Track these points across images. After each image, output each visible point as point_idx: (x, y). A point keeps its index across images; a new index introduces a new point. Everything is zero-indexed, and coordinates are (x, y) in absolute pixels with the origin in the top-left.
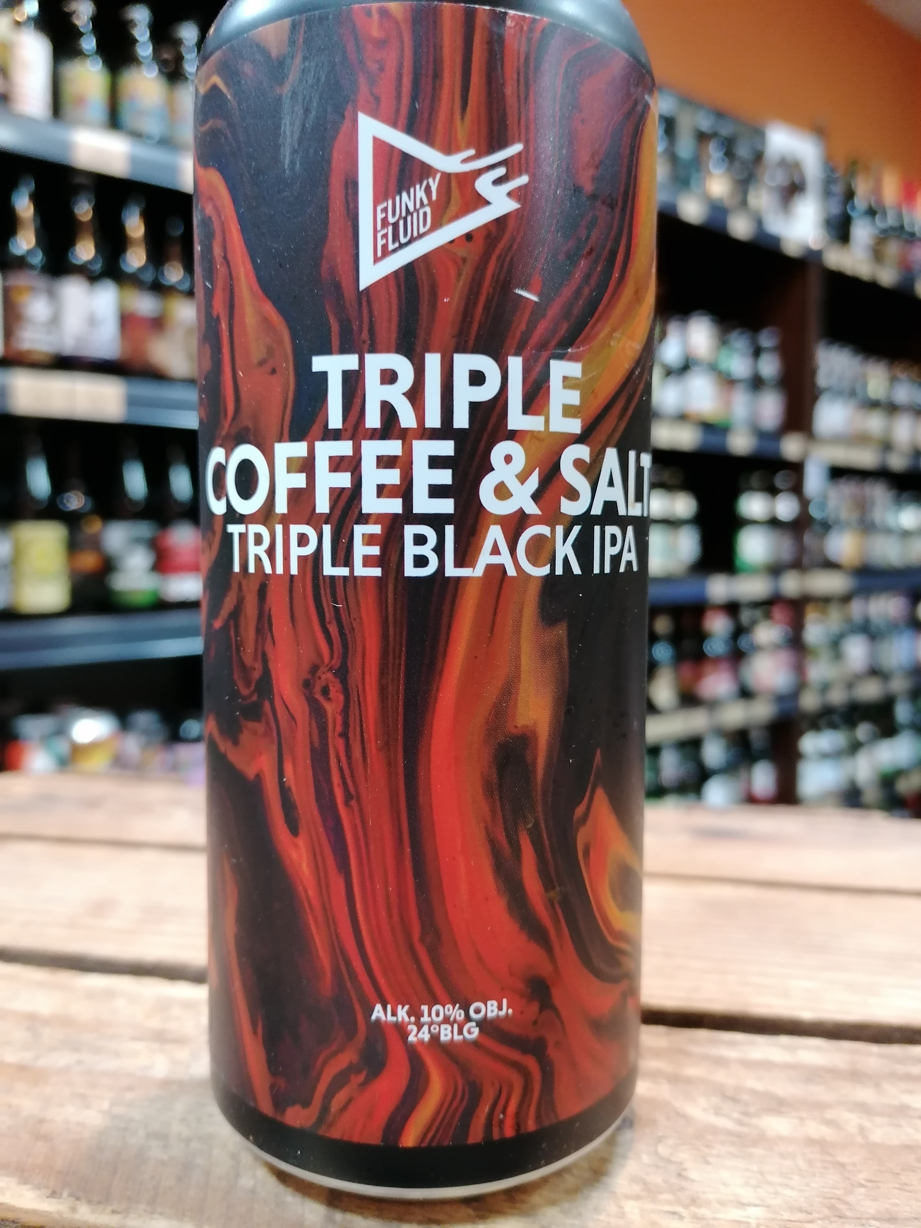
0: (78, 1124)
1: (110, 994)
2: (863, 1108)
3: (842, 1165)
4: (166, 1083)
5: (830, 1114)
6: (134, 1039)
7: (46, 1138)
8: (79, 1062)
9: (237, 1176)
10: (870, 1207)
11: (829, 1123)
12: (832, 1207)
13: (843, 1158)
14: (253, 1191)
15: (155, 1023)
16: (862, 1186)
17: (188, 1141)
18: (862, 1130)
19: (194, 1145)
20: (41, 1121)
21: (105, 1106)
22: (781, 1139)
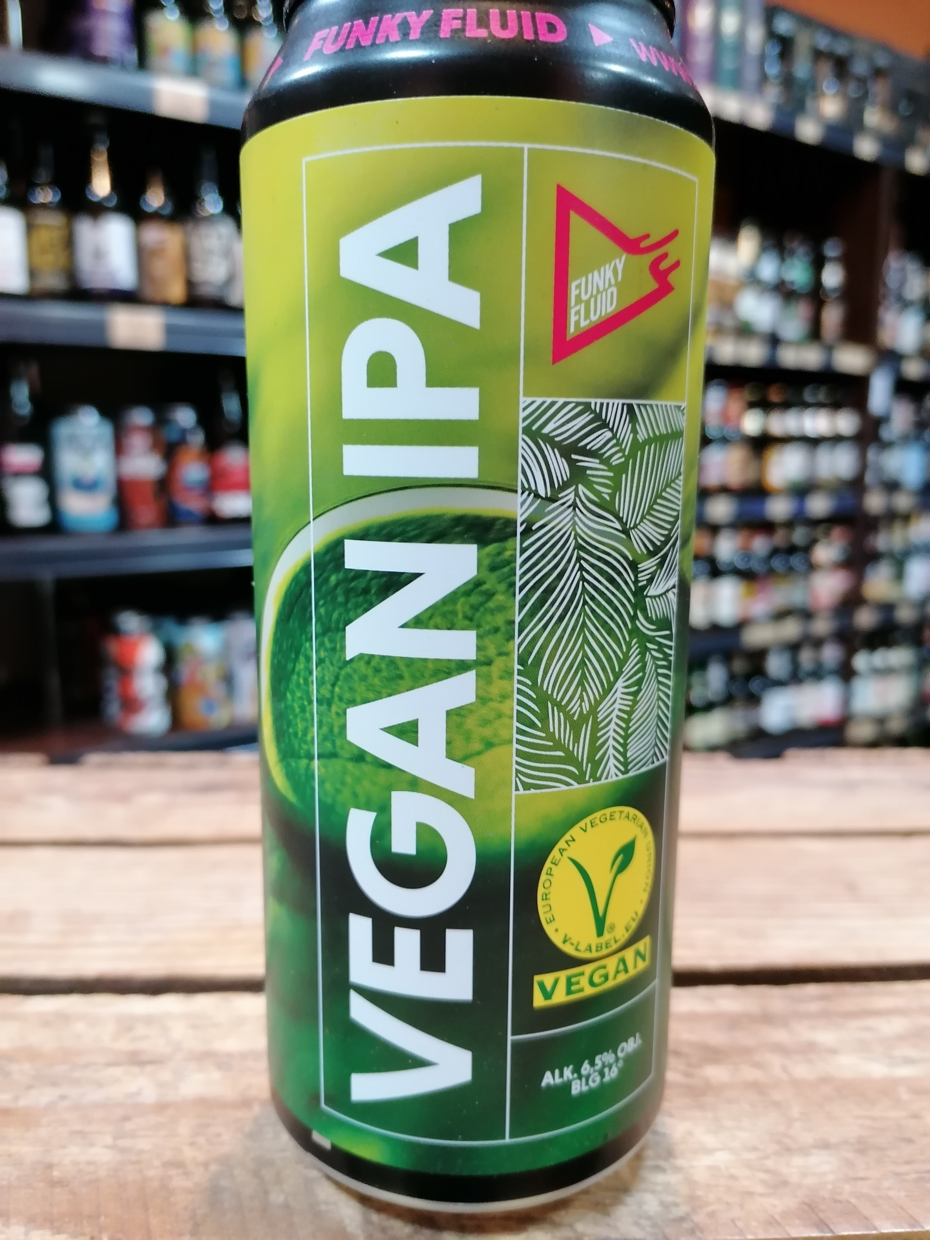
0: (89, 1163)
1: (64, 1018)
2: (779, 1049)
3: (777, 1105)
4: (161, 1107)
6: (109, 1065)
7: (61, 1183)
8: (63, 1097)
9: (266, 1193)
10: (807, 1138)
11: (758, 1065)
12: (779, 1142)
13: (777, 1095)
14: (286, 1206)
15: (124, 1045)
16: (797, 1120)
17: (206, 1165)
18: (785, 1069)
19: (214, 1168)
20: (50, 1166)
21: (109, 1140)
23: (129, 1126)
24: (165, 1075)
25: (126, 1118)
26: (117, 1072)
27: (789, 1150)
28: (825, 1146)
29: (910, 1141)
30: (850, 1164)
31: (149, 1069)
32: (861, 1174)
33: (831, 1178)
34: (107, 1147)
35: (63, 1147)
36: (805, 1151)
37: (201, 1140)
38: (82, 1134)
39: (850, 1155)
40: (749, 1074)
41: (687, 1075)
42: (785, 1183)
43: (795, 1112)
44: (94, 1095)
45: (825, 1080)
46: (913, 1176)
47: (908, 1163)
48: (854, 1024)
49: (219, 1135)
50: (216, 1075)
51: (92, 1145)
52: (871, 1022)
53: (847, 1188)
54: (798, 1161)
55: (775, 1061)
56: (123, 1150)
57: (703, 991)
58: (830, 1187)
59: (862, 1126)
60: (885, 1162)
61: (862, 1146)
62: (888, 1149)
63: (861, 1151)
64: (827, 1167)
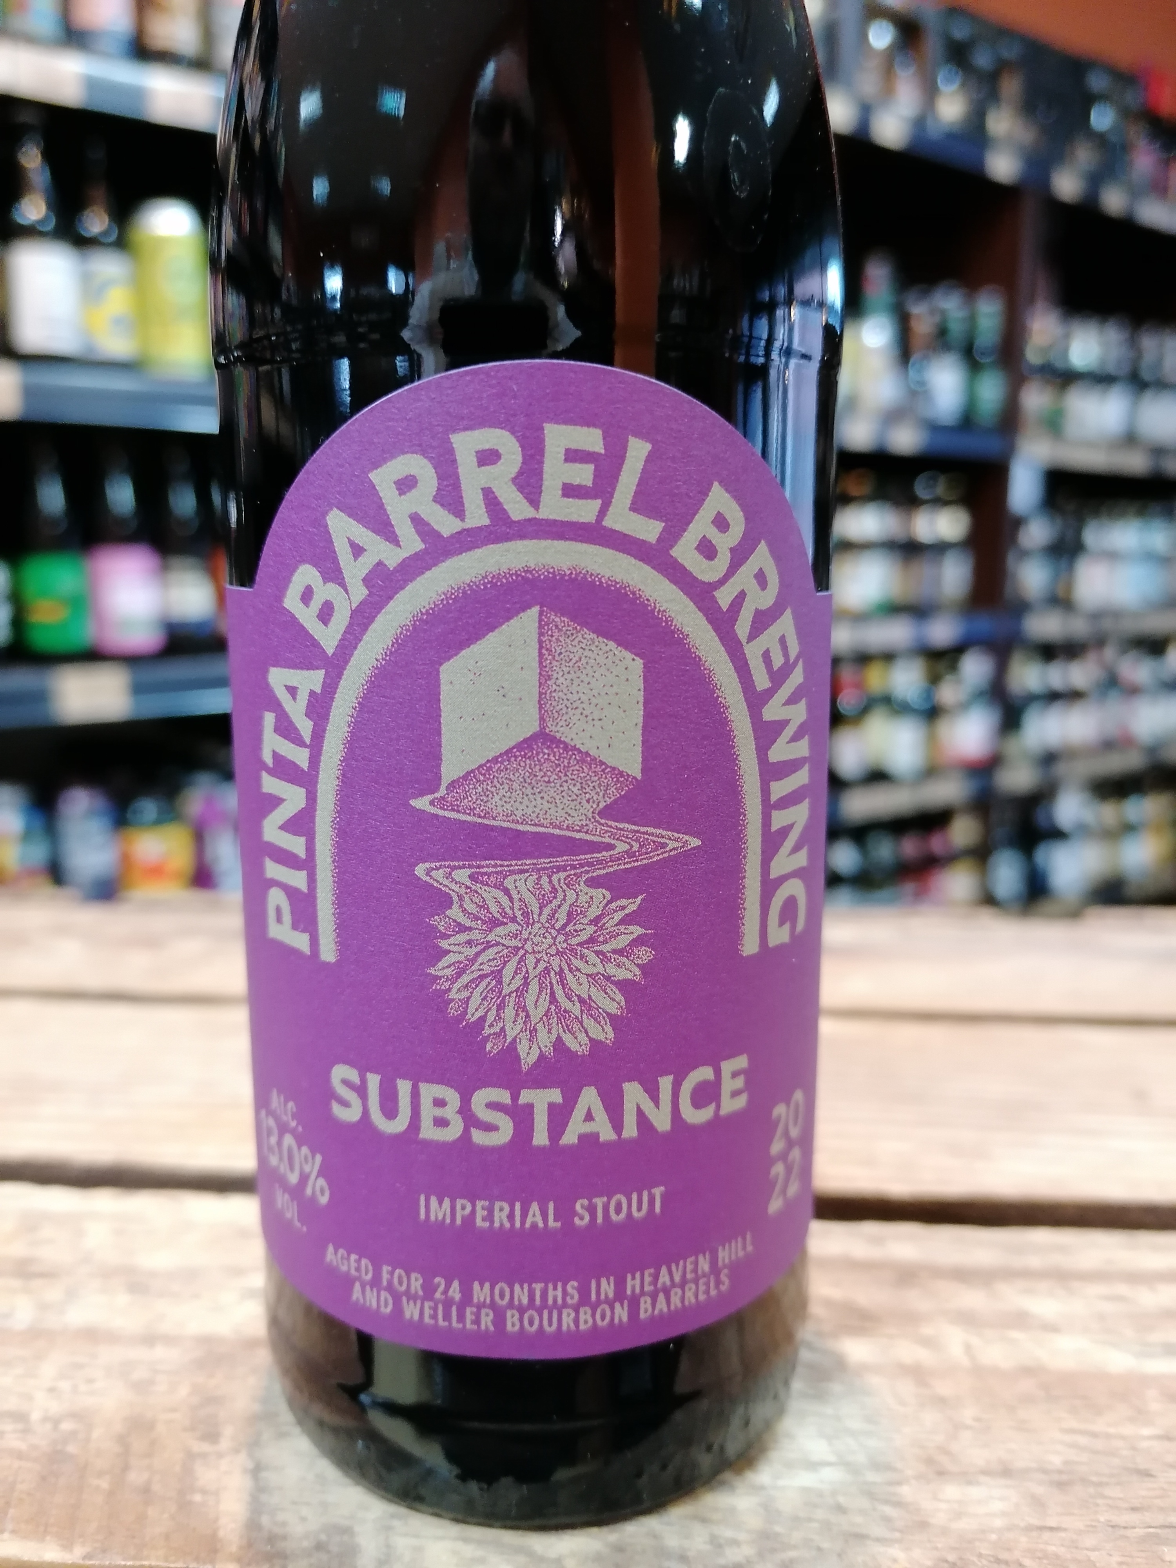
2: (969, 1318)
3: (941, 1402)
4: (32, 1335)
5: (927, 1330)
9: (126, 1468)
10: (978, 1458)
11: (925, 1341)
12: (929, 1461)
13: (944, 1388)
14: (146, 1490)
15: (17, 1249)
16: (968, 1427)
17: (56, 1422)
19: (67, 1426)
22: (864, 1368)
24: (54, 1293)
27: (941, 1473)
28: (1006, 1472)
29: (1146, 1474)
30: (1038, 1503)
31: (36, 1283)
32: (1052, 1522)
33: (998, 1523)
36: (967, 1477)
37: (65, 1385)
39: (1039, 1490)
40: (909, 1352)
42: (923, 1525)
43: (968, 1414)
45: (1029, 1371)
46: (1141, 1532)
47: (1134, 1509)
48: (1093, 1290)
49: (90, 1381)
50: (123, 1300)
52: (1122, 1289)
53: (1023, 1539)
54: (952, 1491)
55: (955, 1337)
58: (994, 1537)
59: (1074, 1446)
60: (1097, 1505)
61: (1064, 1477)
62: (1107, 1484)
63: (1061, 1485)
64: (997, 1506)
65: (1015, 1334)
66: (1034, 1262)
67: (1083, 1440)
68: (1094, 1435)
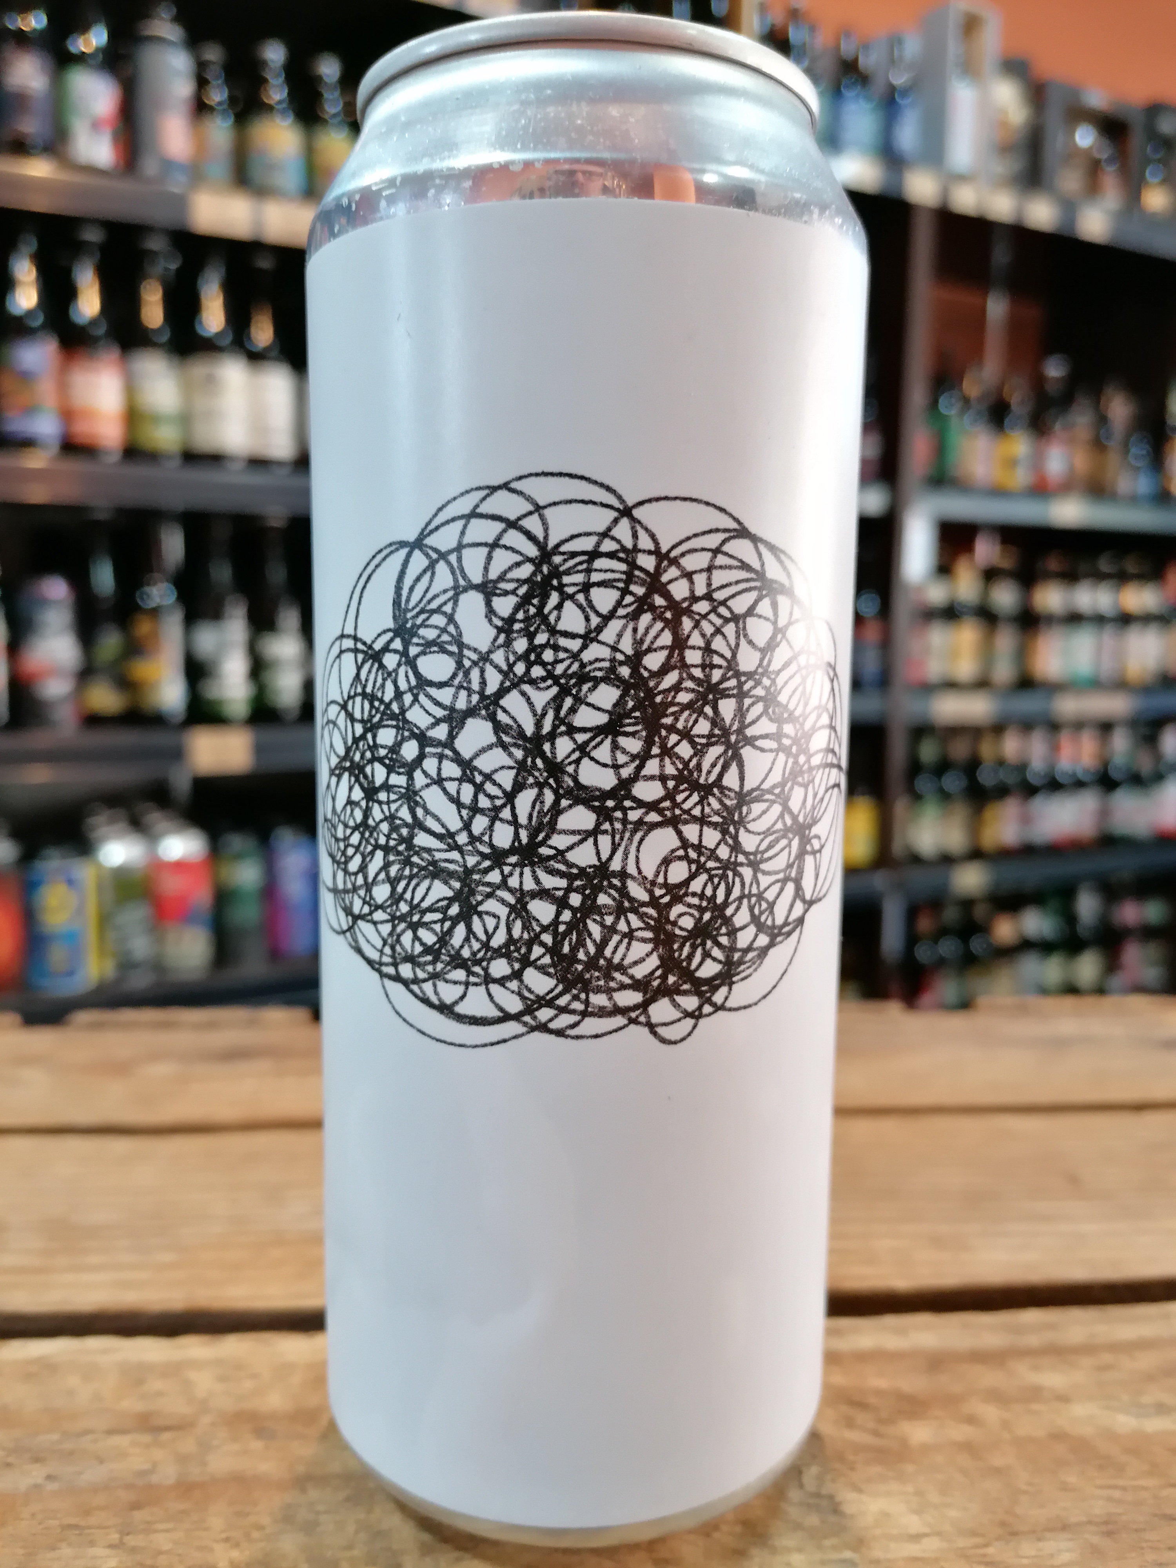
23: (139, 1516)
24: (188, 1445)
25: (136, 1506)
26: (123, 1441)
28: (1064, 1527)
30: (1097, 1551)
31: (166, 1436)
34: (111, 1546)
35: (53, 1548)
36: (1036, 1534)
38: (76, 1527)
39: (1095, 1539)
40: (959, 1432)
41: (876, 1433)
43: (1021, 1480)
44: (93, 1474)
45: (1059, 1436)
48: (1087, 1361)
49: (260, 1528)
50: (257, 1445)
51: (92, 1543)
52: (1109, 1359)
54: (1028, 1548)
55: (991, 1413)
56: (134, 1550)
57: (891, 1320)
59: (1110, 1499)
60: (1142, 1548)
61: (1110, 1527)
62: (1144, 1530)
63: (1109, 1534)
64: (1065, 1557)
65: (1036, 1407)
66: (1033, 1340)
67: (1117, 1494)
68: (1124, 1489)
